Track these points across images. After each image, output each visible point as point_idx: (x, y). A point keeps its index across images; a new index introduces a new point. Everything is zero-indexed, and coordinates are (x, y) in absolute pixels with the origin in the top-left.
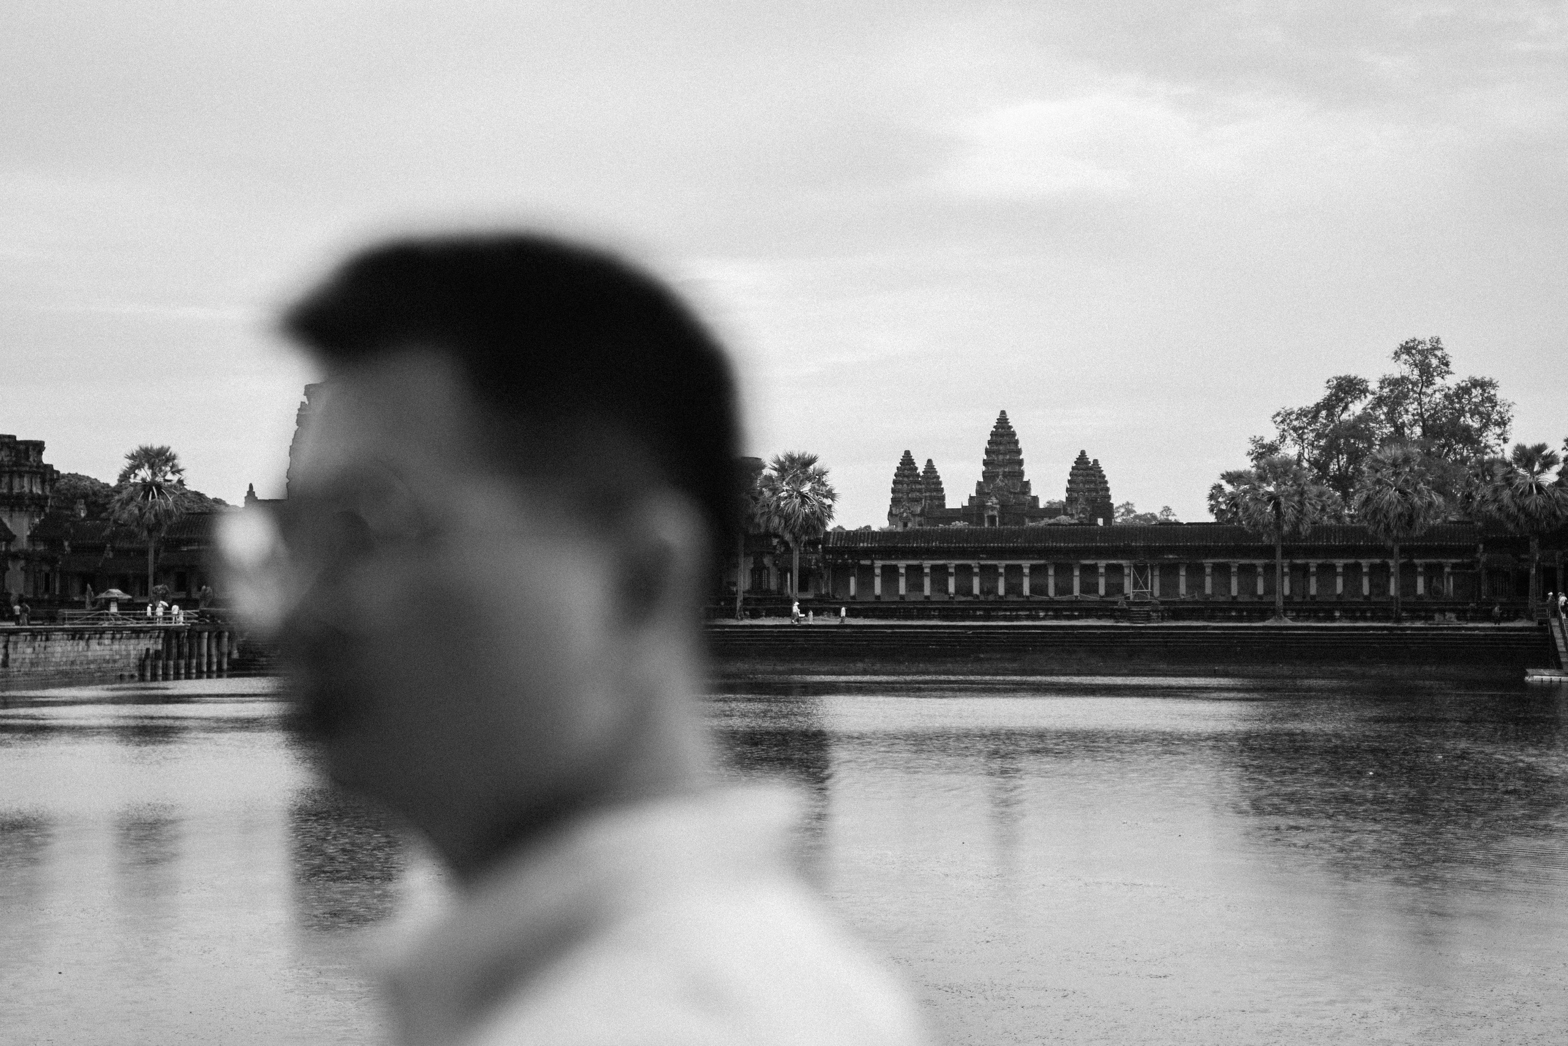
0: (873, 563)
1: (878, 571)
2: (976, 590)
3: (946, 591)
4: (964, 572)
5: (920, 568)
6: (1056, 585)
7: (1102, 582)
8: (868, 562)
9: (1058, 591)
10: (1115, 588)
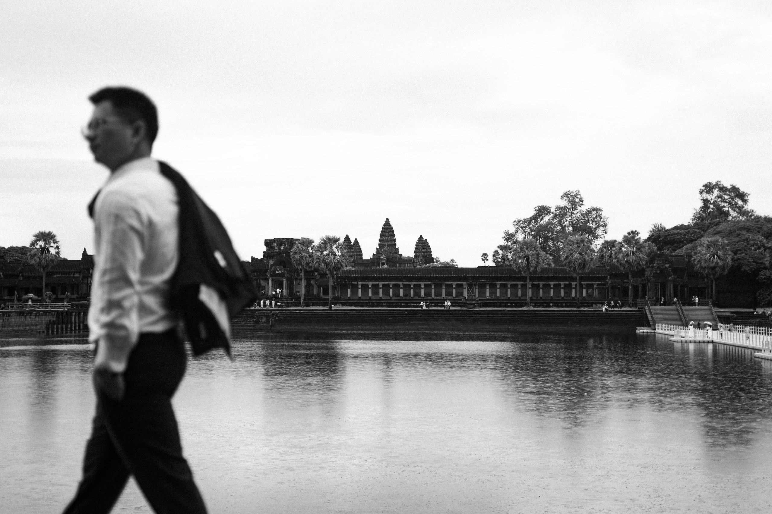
0: (358, 283)
1: (360, 286)
2: (401, 295)
3: (389, 295)
4: (397, 287)
5: (378, 285)
6: (435, 292)
7: (454, 291)
8: (355, 283)
9: (435, 296)
10: (460, 294)
